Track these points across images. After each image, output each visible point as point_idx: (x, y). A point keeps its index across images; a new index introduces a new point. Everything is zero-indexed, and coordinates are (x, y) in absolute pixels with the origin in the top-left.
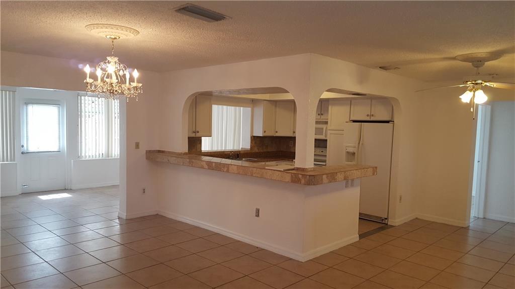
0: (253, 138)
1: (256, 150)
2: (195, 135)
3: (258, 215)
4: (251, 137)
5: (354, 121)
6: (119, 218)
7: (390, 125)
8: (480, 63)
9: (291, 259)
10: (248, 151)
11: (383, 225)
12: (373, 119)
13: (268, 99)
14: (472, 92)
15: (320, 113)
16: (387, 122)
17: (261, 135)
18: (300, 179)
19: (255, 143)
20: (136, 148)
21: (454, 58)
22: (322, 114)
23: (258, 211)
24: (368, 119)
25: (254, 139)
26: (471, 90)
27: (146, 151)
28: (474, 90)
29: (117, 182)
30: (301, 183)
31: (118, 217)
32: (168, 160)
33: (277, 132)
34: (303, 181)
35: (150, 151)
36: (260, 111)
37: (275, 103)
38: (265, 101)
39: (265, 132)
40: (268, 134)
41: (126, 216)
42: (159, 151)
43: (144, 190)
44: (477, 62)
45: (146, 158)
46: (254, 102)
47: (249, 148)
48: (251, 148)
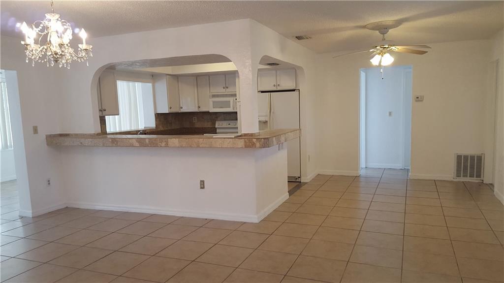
0: (157, 115)
1: (161, 128)
2: (102, 113)
3: (202, 187)
4: (155, 115)
5: (262, 92)
6: (22, 218)
7: (296, 93)
8: (385, 30)
9: (245, 223)
10: (153, 129)
11: (298, 183)
12: (279, 89)
13: (171, 73)
14: (380, 56)
15: (224, 86)
16: (294, 90)
17: (167, 112)
18: (254, 143)
19: (160, 121)
20: (34, 134)
21: (364, 27)
22: (227, 88)
23: (202, 183)
24: (275, 89)
25: (159, 116)
26: (379, 54)
27: (46, 135)
28: (382, 53)
29: (14, 177)
30: (255, 146)
31: (19, 216)
32: (81, 143)
33: (182, 108)
34: (258, 145)
35: (50, 136)
36: (162, 87)
37: (176, 77)
38: (167, 76)
39: (171, 108)
40: (174, 110)
41: (32, 213)
42: (61, 135)
43: (49, 181)
44: (383, 29)
45: (47, 145)
46: (154, 77)
47: (155, 126)
48: (156, 126)
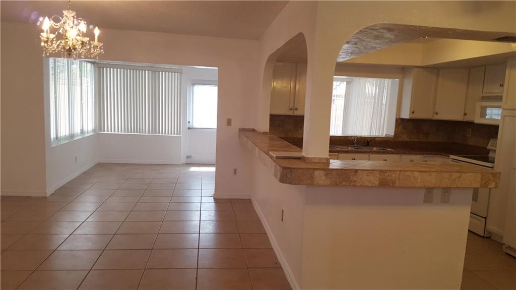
0: (399, 121)
1: (405, 138)
2: (293, 113)
4: (396, 119)
10: (391, 138)
17: (407, 117)
20: (228, 125)
27: (240, 129)
37: (437, 70)
38: (416, 69)
39: (413, 113)
40: (419, 116)
43: (235, 170)
46: (404, 72)
47: (393, 134)
48: (395, 134)
